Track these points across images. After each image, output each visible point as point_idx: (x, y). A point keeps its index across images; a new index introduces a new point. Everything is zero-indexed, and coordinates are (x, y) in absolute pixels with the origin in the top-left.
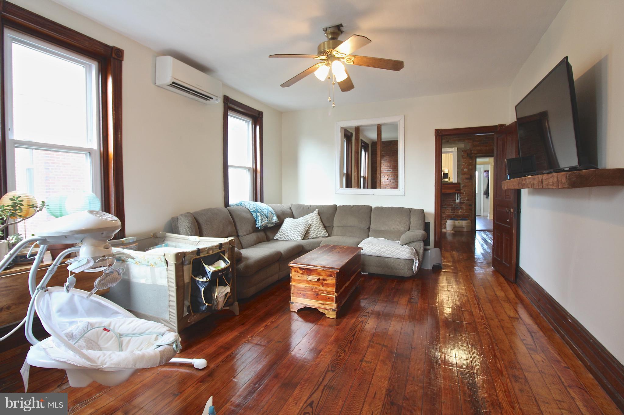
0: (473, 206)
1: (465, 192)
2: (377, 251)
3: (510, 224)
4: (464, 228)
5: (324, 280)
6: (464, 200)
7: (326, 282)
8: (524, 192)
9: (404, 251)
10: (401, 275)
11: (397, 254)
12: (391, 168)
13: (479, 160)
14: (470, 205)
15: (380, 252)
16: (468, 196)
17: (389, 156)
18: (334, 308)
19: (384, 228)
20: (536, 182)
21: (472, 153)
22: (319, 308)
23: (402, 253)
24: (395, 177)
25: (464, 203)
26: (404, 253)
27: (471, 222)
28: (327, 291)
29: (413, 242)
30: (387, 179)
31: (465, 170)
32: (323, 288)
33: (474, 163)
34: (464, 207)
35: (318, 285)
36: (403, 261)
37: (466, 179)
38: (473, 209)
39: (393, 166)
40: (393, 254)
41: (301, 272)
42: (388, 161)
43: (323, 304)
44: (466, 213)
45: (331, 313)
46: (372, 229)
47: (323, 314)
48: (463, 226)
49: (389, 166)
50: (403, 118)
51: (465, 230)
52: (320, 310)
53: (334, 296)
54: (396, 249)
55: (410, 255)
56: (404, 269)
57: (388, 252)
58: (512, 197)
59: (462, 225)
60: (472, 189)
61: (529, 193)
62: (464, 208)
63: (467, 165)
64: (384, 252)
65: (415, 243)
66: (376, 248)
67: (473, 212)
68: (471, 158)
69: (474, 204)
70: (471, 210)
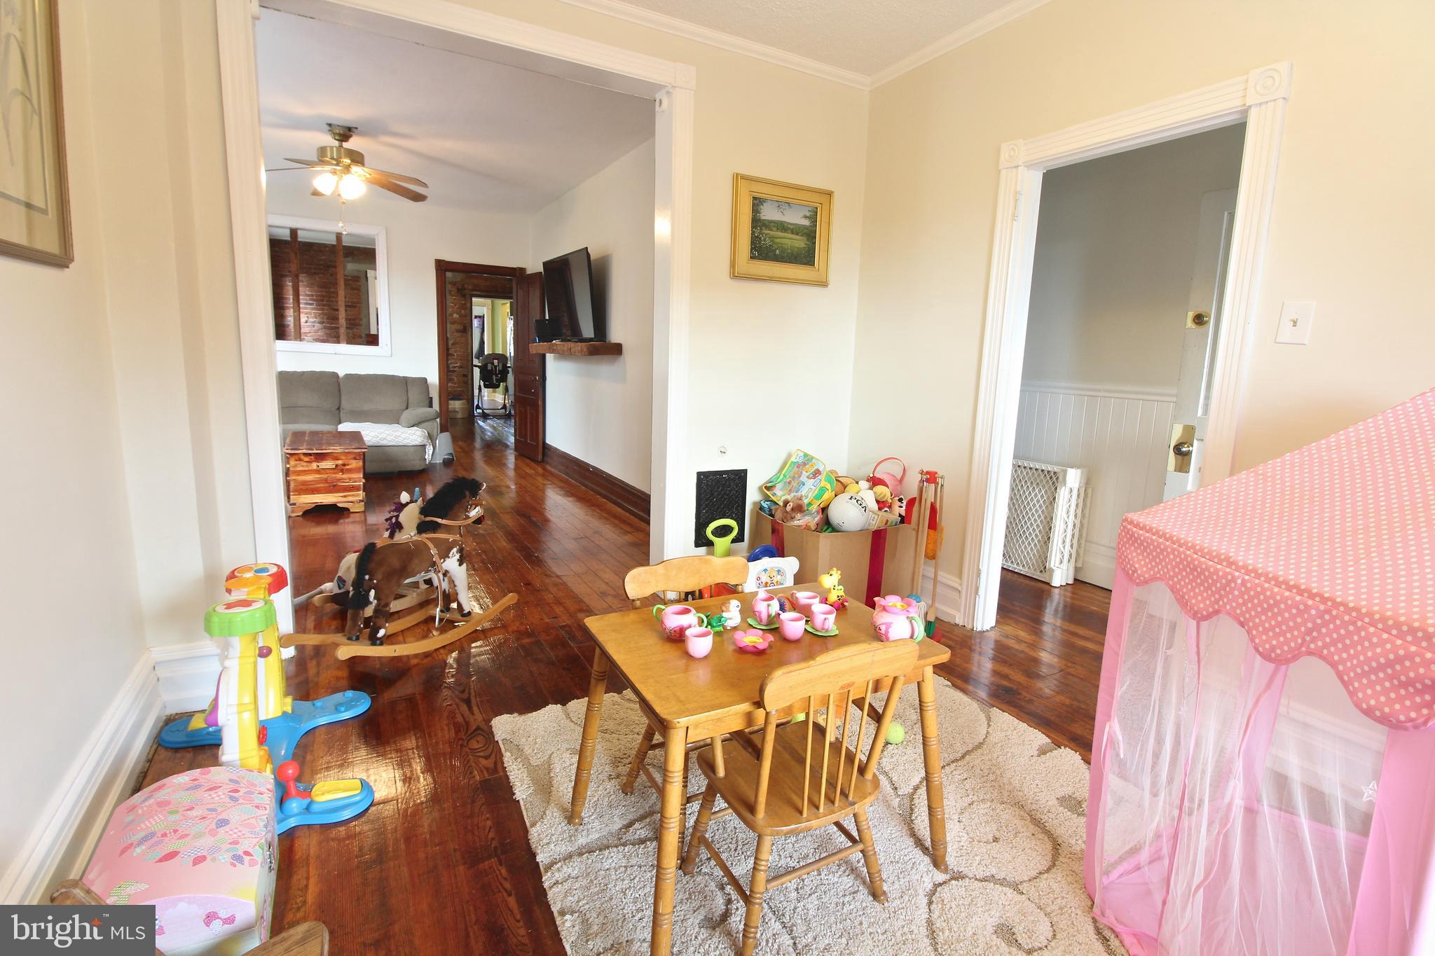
0: (470, 377)
1: (455, 354)
2: (373, 437)
3: (536, 394)
4: (457, 412)
5: (344, 465)
6: (455, 367)
7: (348, 467)
8: (550, 358)
9: (414, 434)
10: (409, 469)
11: (404, 439)
12: (314, 300)
13: (474, 299)
14: (465, 376)
15: (378, 439)
16: (461, 360)
17: (306, 273)
18: (361, 498)
19: (367, 407)
20: (565, 348)
21: (465, 289)
22: (339, 502)
23: (411, 437)
24: (323, 318)
25: (455, 371)
26: (414, 437)
27: (468, 402)
28: (350, 479)
29: (424, 422)
30: (306, 322)
31: (455, 316)
32: (345, 476)
33: (468, 305)
34: (455, 378)
35: (335, 473)
36: (412, 449)
37: (458, 331)
38: (470, 382)
39: (317, 296)
40: (397, 440)
41: (306, 459)
42: (305, 284)
43: (345, 496)
44: (459, 389)
45: (357, 505)
46: (343, 409)
47: (347, 509)
48: (457, 410)
49: (308, 295)
50: (384, 231)
51: (460, 416)
52: (340, 505)
53: (362, 483)
54: (403, 433)
55: (422, 439)
56: (413, 460)
57: (389, 438)
58: (537, 361)
59: (455, 408)
60: (467, 349)
61: (555, 358)
62: (456, 380)
63: (458, 308)
64: (384, 439)
65: (426, 424)
66: (371, 434)
67: (470, 387)
68: (464, 296)
69: (470, 373)
70: (466, 383)
